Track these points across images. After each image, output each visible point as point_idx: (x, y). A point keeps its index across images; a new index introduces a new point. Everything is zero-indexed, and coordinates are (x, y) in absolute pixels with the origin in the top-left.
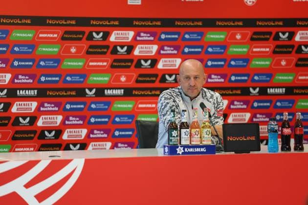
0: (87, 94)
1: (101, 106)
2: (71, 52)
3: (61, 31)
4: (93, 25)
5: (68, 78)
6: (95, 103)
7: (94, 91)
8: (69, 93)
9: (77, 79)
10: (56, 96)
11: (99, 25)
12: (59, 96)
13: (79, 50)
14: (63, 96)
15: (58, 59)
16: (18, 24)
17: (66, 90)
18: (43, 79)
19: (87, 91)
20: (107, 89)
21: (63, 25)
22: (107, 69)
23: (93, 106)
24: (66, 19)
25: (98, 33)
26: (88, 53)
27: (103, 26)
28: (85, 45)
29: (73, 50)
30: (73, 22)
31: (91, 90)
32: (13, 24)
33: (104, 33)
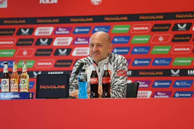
0: (173, 74)
1: (185, 84)
2: (159, 41)
3: (151, 24)
4: (178, 19)
5: (157, 62)
6: (179, 82)
7: (178, 71)
8: (157, 73)
9: (164, 62)
10: (147, 76)
11: (184, 18)
12: (149, 76)
13: (166, 39)
14: (152, 76)
15: (148, 47)
16: (117, 21)
17: (155, 71)
18: (136, 62)
19: (172, 71)
20: (190, 70)
21: (153, 20)
22: (190, 53)
23: (177, 84)
24: (155, 15)
25: (182, 25)
26: (173, 41)
27: (186, 18)
28: (170, 35)
29: (161, 39)
30: (161, 17)
31: (175, 70)
32: (114, 21)
33: (187, 24)
